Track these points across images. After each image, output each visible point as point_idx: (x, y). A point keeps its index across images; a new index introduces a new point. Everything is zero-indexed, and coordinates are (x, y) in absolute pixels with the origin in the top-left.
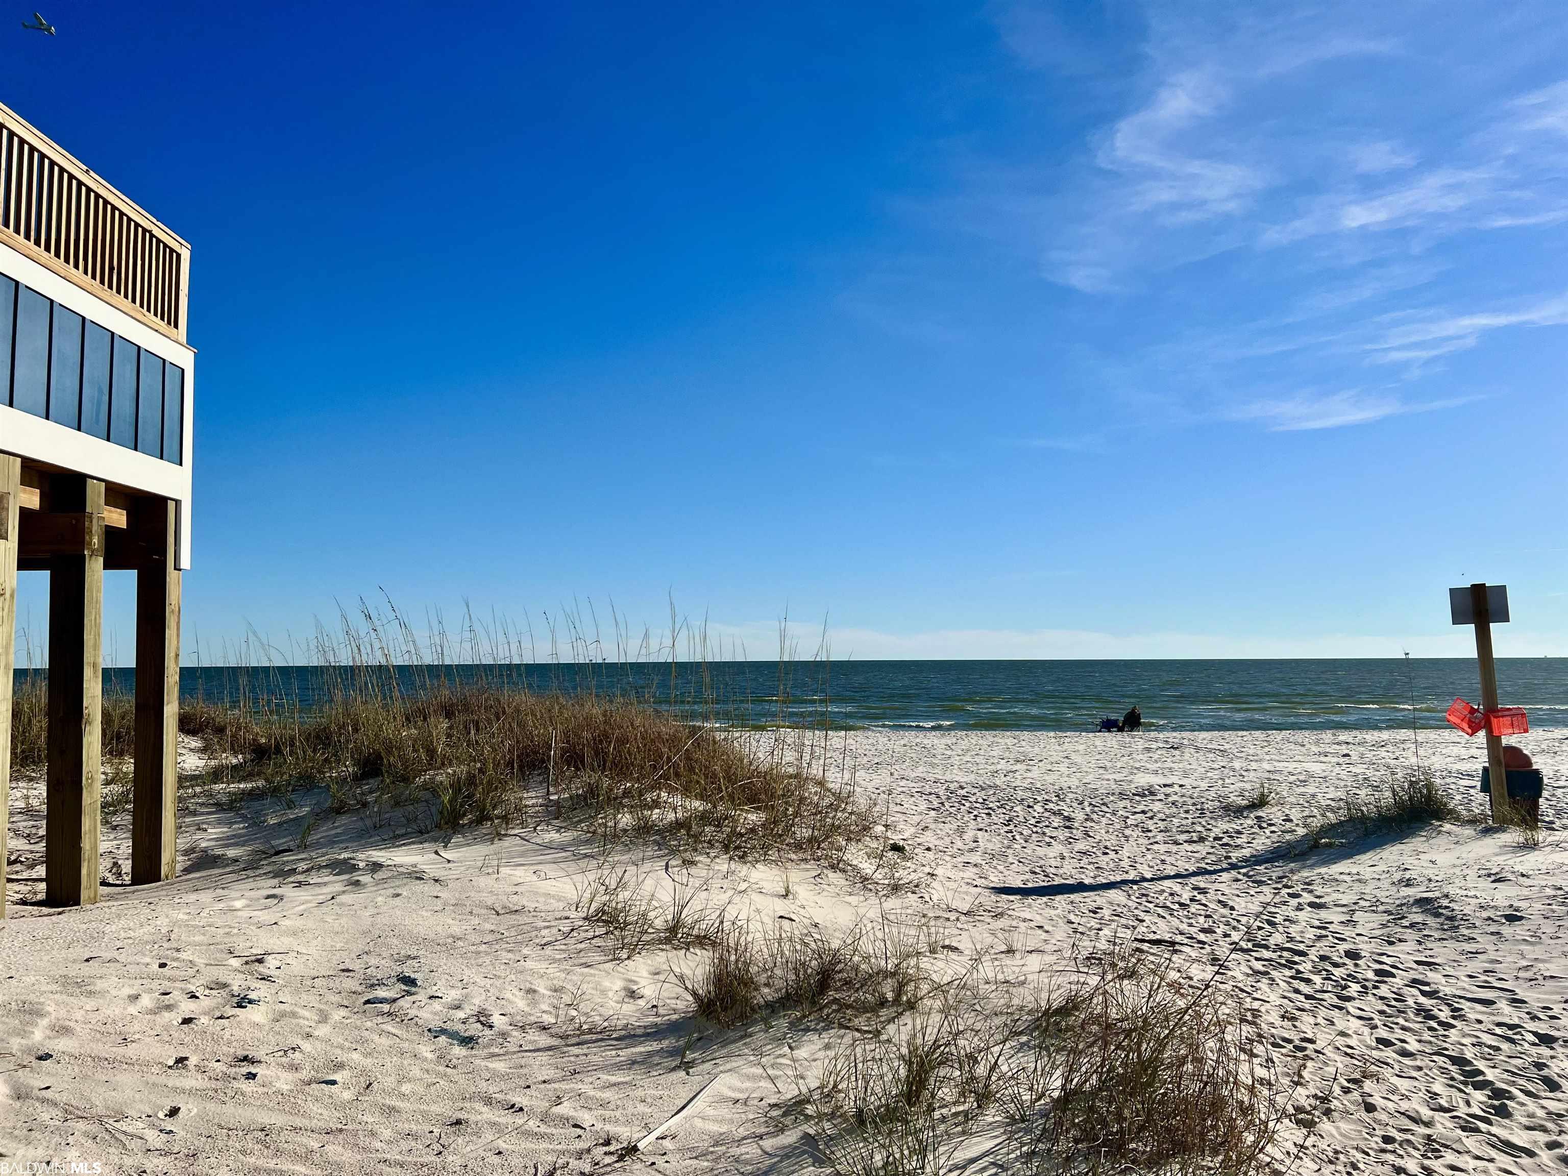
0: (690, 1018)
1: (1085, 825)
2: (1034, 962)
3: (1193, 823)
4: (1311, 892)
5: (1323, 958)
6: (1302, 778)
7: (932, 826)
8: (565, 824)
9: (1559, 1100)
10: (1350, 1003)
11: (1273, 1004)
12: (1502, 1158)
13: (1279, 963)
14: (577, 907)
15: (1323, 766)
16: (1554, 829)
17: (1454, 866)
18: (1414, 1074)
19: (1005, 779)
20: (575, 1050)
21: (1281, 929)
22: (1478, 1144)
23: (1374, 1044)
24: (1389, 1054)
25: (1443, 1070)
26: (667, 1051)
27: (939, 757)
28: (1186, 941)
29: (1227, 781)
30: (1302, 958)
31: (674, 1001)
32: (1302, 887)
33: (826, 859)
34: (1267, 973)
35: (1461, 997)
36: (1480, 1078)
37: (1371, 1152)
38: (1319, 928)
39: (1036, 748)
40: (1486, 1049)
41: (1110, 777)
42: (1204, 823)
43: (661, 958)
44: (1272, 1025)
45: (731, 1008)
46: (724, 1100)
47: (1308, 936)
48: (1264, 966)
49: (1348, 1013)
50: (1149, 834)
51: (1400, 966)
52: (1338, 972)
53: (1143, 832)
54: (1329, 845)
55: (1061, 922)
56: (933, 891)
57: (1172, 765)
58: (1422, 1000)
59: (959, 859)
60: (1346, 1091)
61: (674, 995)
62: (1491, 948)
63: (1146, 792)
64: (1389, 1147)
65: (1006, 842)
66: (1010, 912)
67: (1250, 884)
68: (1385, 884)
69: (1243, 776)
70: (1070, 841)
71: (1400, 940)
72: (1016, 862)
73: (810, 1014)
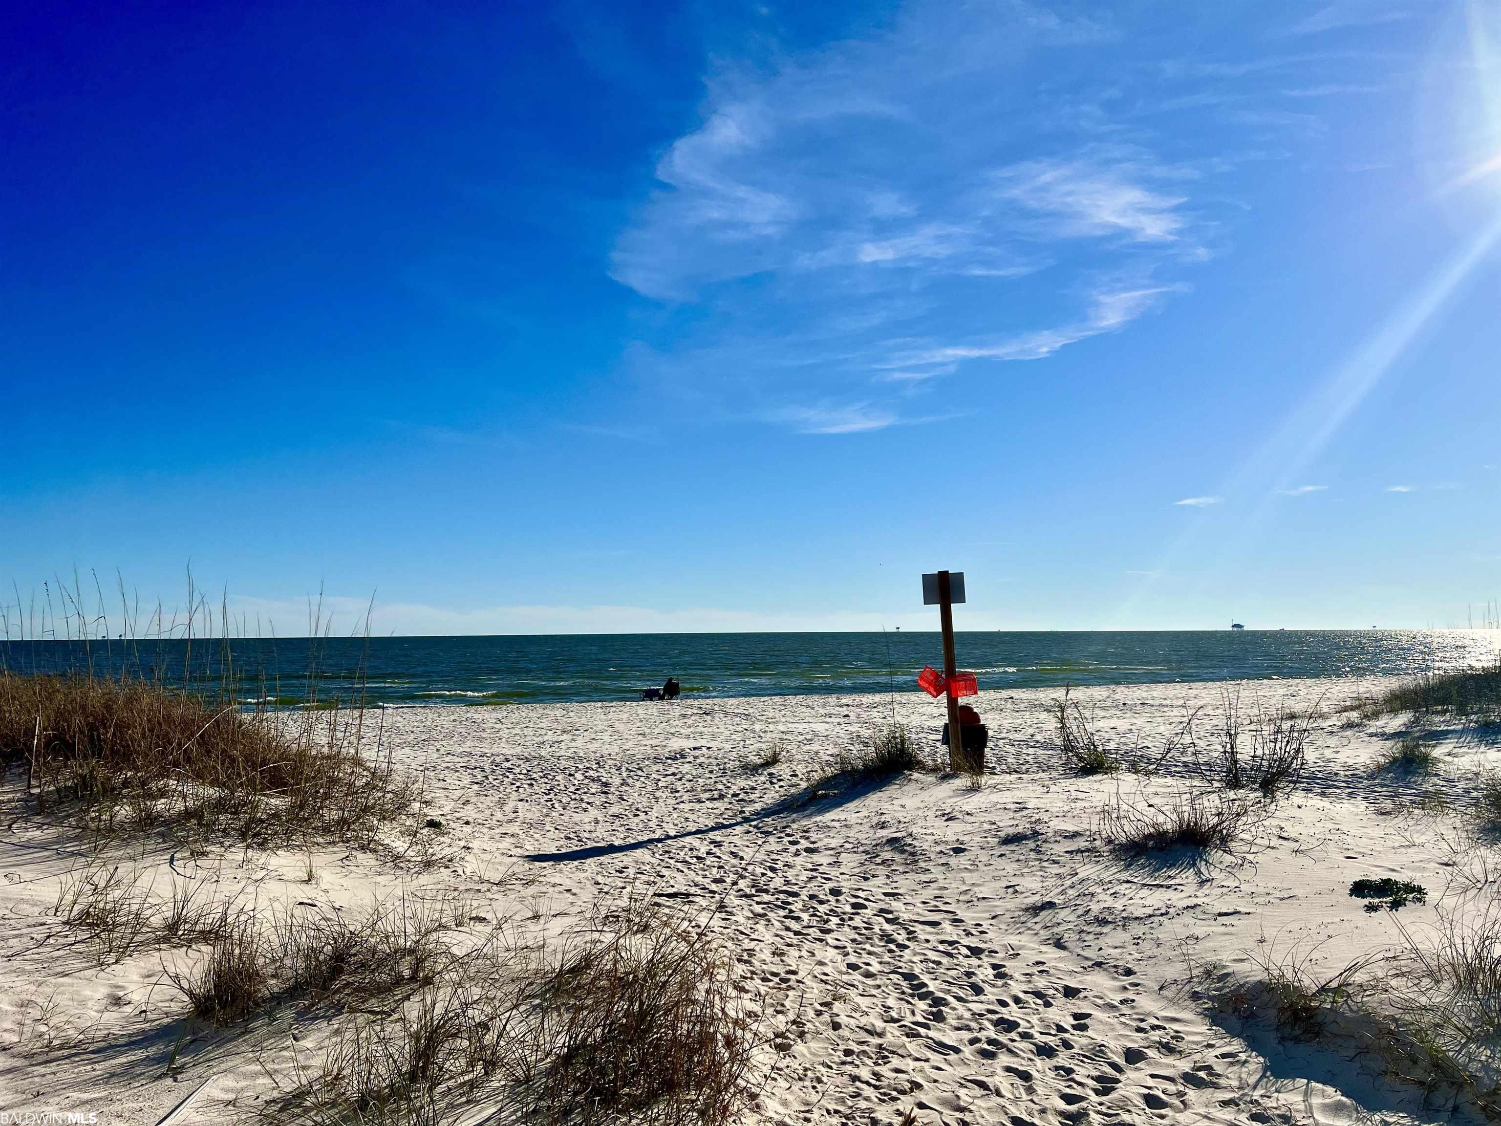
0: (184, 1020)
1: (620, 789)
2: (557, 925)
3: (716, 782)
4: (807, 838)
5: (812, 897)
6: (809, 737)
7: (473, 800)
8: (48, 820)
9: (982, 1002)
10: (830, 935)
11: (766, 942)
12: (935, 1058)
13: (775, 905)
14: (56, 911)
15: (827, 726)
16: (995, 774)
17: (919, 808)
18: (874, 992)
19: (550, 750)
20: (41, 1070)
21: (780, 874)
22: (918, 1047)
23: (844, 969)
24: (856, 977)
25: (897, 986)
26: (154, 1059)
27: (488, 731)
28: (699, 892)
29: (748, 742)
30: (795, 899)
31: (167, 1004)
32: (801, 834)
33: (355, 840)
34: (766, 915)
35: (915, 921)
36: (924, 990)
37: (834, 1066)
38: (811, 870)
39: (584, 719)
40: (931, 965)
41: (648, 743)
42: (725, 782)
43: (152, 960)
44: (764, 962)
45: (231, 1005)
46: (215, 1102)
47: (801, 878)
48: (763, 908)
49: (827, 944)
50: (677, 795)
51: (871, 898)
52: (823, 909)
53: (672, 793)
54: (823, 796)
55: (589, 884)
56: (467, 864)
57: (703, 729)
58: (887, 927)
59: (497, 831)
60: (819, 1013)
61: (168, 998)
62: (941, 877)
63: (678, 756)
64: (849, 1059)
65: (544, 810)
66: (540, 879)
67: (759, 835)
68: (866, 828)
69: (761, 737)
70: (604, 806)
71: (873, 876)
72: (553, 830)
73: (319, 1002)
